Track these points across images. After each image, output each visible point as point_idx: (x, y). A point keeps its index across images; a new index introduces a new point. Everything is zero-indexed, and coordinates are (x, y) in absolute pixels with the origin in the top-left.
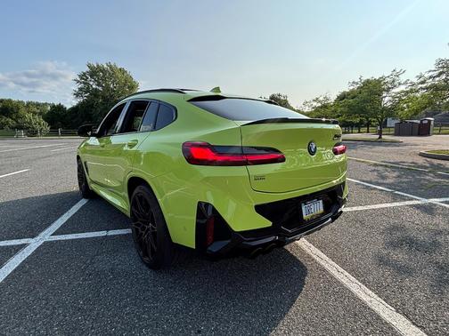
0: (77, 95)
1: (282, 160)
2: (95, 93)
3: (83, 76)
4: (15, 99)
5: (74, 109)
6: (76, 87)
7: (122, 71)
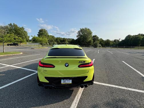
0: (77, 37)
1: (54, 67)
2: (81, 36)
3: (79, 32)
4: (66, 38)
5: (76, 40)
6: (77, 34)
7: (89, 29)
